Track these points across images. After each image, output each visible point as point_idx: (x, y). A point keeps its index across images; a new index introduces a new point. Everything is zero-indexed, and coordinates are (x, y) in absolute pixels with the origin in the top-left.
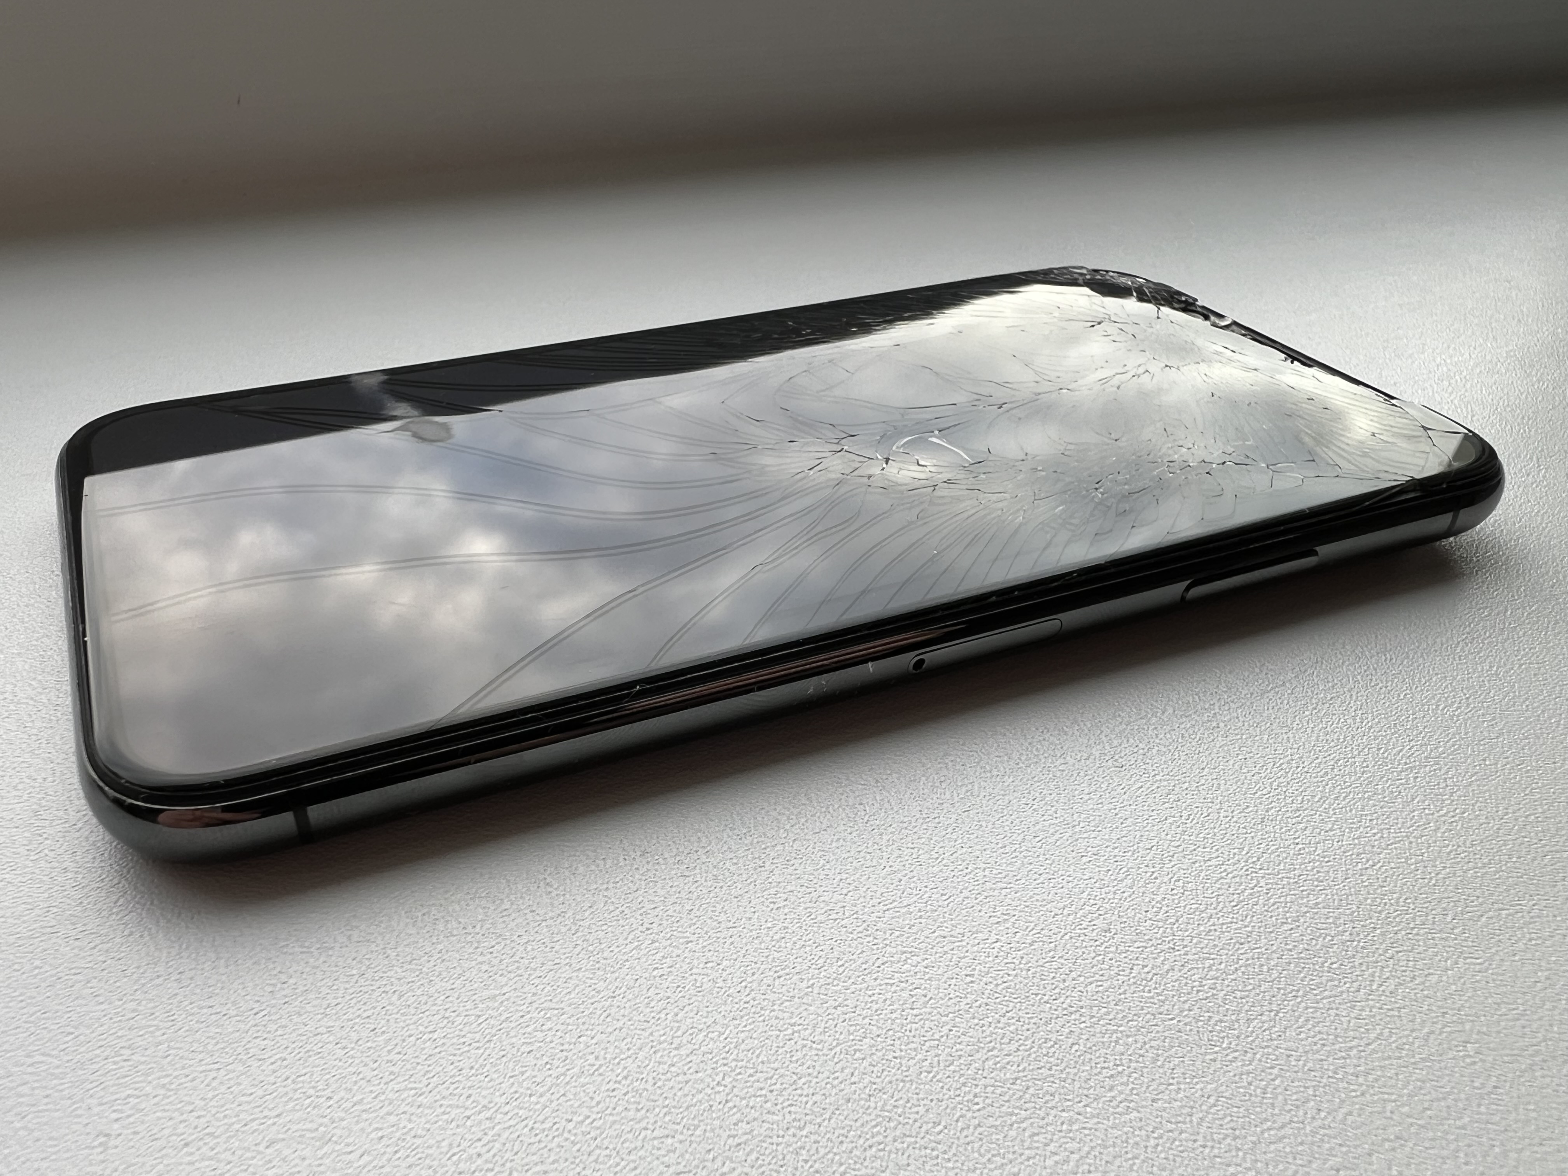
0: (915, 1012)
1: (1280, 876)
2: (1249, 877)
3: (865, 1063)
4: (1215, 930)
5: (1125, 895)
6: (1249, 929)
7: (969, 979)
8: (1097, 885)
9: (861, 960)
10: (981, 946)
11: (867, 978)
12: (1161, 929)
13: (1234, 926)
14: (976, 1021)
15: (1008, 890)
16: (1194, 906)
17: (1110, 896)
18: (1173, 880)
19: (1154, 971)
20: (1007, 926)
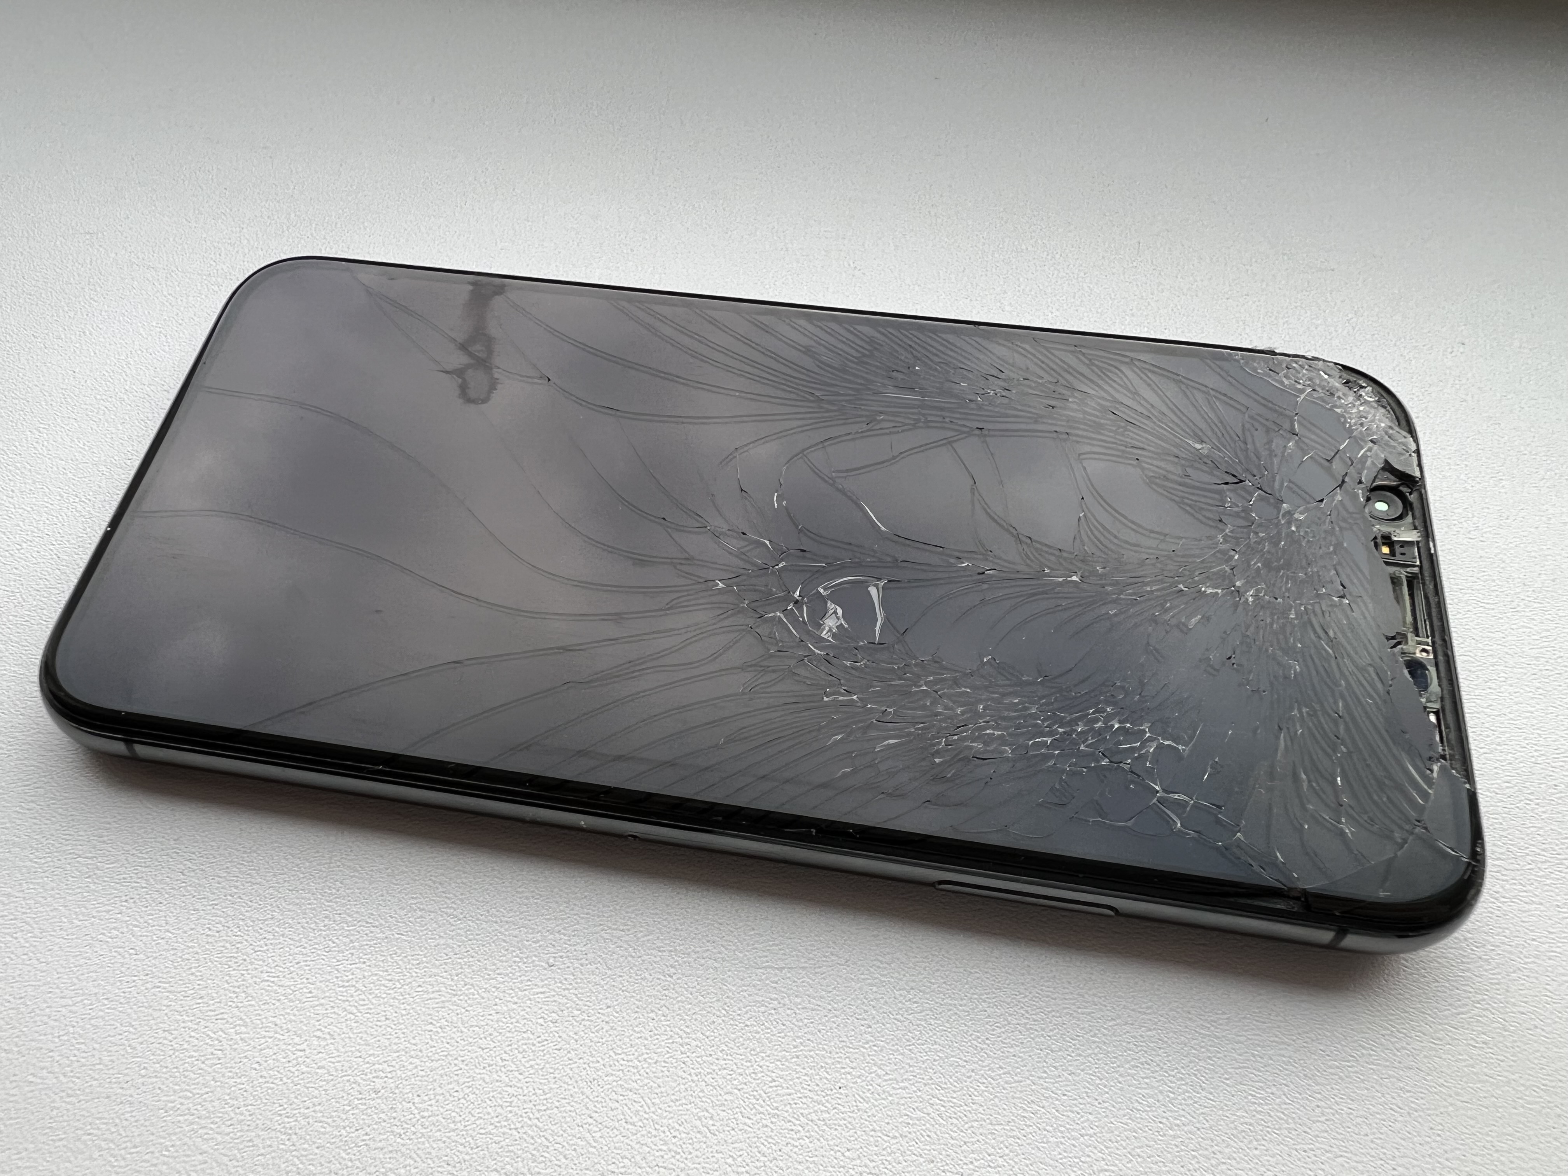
0: (203, 1066)
1: (542, 1134)
2: (520, 1119)
3: (141, 1080)
4: (444, 1142)
5: (423, 1073)
6: (467, 1157)
7: (256, 1066)
8: (412, 1053)
9: (212, 1008)
10: (290, 1047)
11: (203, 1023)
12: (412, 1116)
13: (461, 1148)
14: (227, 1097)
15: (353, 1017)
16: (453, 1114)
17: (410, 1067)
18: (467, 1084)
19: (368, 1142)
20: (322, 1043)
